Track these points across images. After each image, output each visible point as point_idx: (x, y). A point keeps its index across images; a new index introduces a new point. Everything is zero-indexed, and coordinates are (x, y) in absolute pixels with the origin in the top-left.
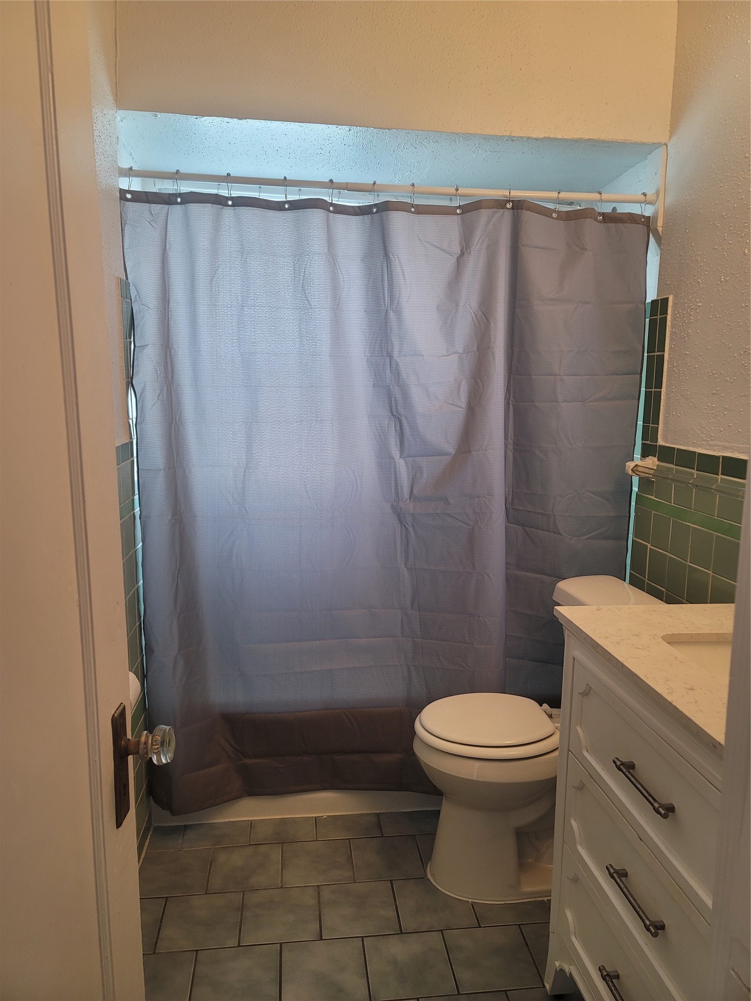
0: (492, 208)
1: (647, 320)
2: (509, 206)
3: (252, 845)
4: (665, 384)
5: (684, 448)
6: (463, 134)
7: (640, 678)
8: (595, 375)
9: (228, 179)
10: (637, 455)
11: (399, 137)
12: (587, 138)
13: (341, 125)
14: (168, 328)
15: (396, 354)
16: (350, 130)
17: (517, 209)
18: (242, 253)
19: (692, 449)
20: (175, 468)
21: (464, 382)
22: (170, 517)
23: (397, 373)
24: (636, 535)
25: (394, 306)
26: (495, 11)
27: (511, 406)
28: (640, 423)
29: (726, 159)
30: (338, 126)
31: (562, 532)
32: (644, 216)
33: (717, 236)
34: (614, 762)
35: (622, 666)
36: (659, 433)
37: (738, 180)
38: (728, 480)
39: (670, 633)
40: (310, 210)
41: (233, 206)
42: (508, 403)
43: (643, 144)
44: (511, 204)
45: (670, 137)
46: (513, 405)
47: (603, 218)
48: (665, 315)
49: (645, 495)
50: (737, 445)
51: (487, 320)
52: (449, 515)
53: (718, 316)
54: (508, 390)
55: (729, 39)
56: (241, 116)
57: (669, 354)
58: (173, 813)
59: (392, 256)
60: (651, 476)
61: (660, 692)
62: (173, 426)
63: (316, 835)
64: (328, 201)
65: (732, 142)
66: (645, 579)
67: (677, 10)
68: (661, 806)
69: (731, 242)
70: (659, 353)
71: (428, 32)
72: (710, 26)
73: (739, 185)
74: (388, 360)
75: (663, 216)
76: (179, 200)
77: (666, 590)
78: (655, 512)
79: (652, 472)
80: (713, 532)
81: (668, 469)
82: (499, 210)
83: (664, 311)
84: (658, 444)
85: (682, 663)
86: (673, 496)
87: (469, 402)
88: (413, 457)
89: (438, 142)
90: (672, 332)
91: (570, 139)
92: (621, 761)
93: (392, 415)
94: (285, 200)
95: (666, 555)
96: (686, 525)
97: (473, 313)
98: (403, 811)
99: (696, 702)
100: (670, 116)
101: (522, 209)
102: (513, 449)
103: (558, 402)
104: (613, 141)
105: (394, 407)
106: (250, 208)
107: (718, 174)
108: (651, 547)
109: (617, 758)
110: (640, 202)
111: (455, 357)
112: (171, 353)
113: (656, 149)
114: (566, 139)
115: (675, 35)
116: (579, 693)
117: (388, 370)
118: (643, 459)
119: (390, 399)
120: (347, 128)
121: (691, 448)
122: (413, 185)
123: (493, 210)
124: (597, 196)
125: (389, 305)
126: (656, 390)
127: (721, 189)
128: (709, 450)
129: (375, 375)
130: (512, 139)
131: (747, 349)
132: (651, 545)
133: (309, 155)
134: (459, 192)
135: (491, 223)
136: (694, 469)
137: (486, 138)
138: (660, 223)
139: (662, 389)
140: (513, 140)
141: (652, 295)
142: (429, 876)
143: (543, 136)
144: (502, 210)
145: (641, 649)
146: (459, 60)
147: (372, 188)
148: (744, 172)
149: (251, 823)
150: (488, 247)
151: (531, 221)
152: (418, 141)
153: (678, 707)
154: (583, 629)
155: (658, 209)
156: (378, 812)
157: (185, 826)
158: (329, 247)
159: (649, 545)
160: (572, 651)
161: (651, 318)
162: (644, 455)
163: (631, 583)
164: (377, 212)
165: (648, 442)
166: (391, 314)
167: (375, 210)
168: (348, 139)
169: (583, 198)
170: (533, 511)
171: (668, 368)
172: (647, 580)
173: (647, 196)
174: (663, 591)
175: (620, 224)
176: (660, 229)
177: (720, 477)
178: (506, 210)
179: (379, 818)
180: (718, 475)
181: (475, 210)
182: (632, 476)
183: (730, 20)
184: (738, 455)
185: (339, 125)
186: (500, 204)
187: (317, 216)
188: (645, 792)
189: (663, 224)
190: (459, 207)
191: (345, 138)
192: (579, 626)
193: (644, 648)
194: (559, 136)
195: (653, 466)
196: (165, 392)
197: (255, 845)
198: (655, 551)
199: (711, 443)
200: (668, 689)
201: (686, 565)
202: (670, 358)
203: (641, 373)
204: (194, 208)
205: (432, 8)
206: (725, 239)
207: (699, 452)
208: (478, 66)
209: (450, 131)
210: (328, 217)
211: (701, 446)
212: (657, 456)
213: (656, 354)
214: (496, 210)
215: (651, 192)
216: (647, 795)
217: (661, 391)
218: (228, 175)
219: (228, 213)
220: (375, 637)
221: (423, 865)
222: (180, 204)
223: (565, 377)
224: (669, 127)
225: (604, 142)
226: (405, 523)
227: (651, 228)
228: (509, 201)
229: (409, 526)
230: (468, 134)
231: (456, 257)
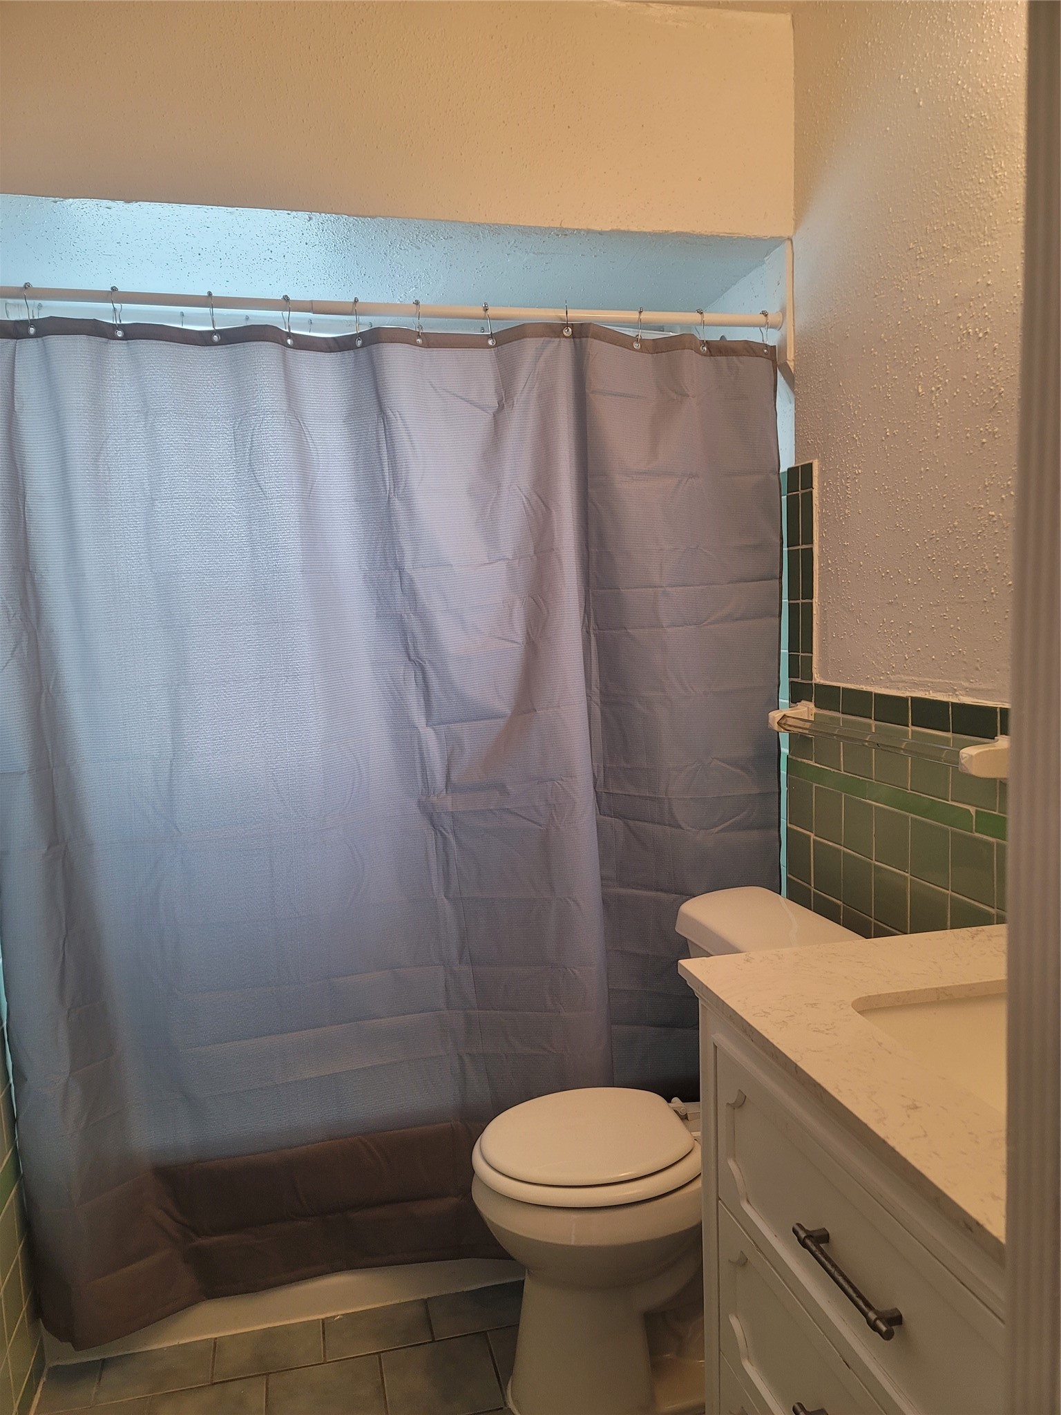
0: (542, 336)
1: (784, 498)
2: (568, 332)
3: (217, 1383)
4: (817, 592)
5: (853, 687)
6: (488, 225)
7: (827, 1092)
8: (713, 584)
9: (113, 295)
10: (784, 700)
11: (390, 232)
12: (674, 231)
13: (296, 211)
14: (26, 538)
15: (408, 565)
16: (310, 219)
17: (580, 338)
18: (146, 414)
19: (865, 688)
20: (49, 767)
21: (518, 603)
22: (44, 850)
23: (412, 595)
24: (791, 820)
25: (400, 491)
26: (523, 39)
27: (592, 635)
28: (785, 651)
29: (881, 255)
30: (289, 212)
31: (683, 825)
32: (766, 346)
33: (875, 369)
34: (795, 1232)
35: (796, 1068)
36: (815, 665)
37: (900, 284)
38: (923, 733)
39: (864, 995)
40: (255, 343)
41: (125, 338)
42: (588, 632)
43: (758, 239)
44: (570, 330)
45: (796, 228)
46: (595, 635)
47: (708, 348)
48: (808, 490)
49: (799, 760)
50: (931, 680)
51: (546, 506)
52: (509, 811)
53: (886, 487)
54: (586, 612)
55: (873, 75)
56: (129, 197)
57: (821, 547)
58: (79, 1346)
59: (391, 413)
60: (807, 732)
61: (865, 1121)
62: (43, 699)
63: (325, 1352)
64: (284, 330)
65: (888, 228)
66: (809, 887)
67: (792, 40)
68: (880, 1317)
69: (896, 377)
70: (805, 547)
71: (423, 69)
72: (842, 59)
73: (902, 291)
74: (396, 574)
75: (794, 345)
76: (32, 330)
77: (843, 903)
78: (818, 785)
79: (807, 725)
80: (908, 814)
81: (832, 718)
82: (553, 339)
83: (808, 483)
84: (814, 682)
85: (890, 1053)
86: (842, 760)
87: (528, 633)
88: (446, 723)
89: (452, 238)
90: (823, 513)
91: (650, 233)
92: (806, 1231)
93: (410, 659)
94: (212, 328)
95: (839, 851)
96: (865, 803)
97: (524, 497)
98: (465, 1290)
99: (925, 1136)
100: (793, 196)
101: (587, 337)
102: (601, 701)
103: (663, 627)
104: (713, 236)
105: (411, 648)
106: (154, 342)
107: (870, 277)
108: (815, 837)
109: (799, 1225)
110: (760, 326)
111: (501, 566)
112: (33, 578)
113: (776, 247)
114: (645, 233)
115: (793, 75)
116: (728, 1103)
117: (398, 591)
118: (793, 705)
119: (405, 635)
120: (305, 215)
121: (863, 686)
122: (417, 303)
123: (543, 339)
124: (697, 317)
125: (392, 489)
126: (804, 601)
127: (875, 299)
128: (890, 689)
129: (379, 599)
130: (563, 232)
131: (933, 535)
132: (816, 836)
133: (253, 262)
134: (489, 312)
135: (542, 359)
136: (871, 718)
137: (526, 231)
138: (790, 355)
139: (814, 600)
140: (566, 235)
141: (787, 461)
142: (511, 1405)
143: (610, 228)
144: (558, 339)
145: (823, 1032)
146: (474, 113)
147: (354, 309)
148: (908, 271)
149: (215, 1343)
150: (540, 396)
151: (600, 353)
152: (420, 237)
153: (898, 1149)
154: (726, 1001)
155: (786, 335)
156: (426, 1297)
157: (104, 1360)
158: (289, 400)
159: (812, 836)
160: (712, 1034)
161: (790, 494)
162: (795, 699)
163: (791, 897)
164: (362, 346)
165: (799, 680)
166: (397, 503)
167: (359, 343)
168: (310, 234)
169: (678, 319)
170: (637, 794)
171: (820, 567)
172: (813, 889)
173: (768, 316)
174: (839, 906)
175: (734, 357)
176: (791, 364)
177: (911, 728)
178: (563, 339)
179: (427, 1308)
180: (908, 726)
181: (516, 340)
182: (778, 733)
183: (871, 48)
184: (934, 695)
185: (292, 210)
186: (553, 330)
187: (266, 353)
188: (850, 1291)
189: (795, 357)
190: (492, 336)
191: (305, 232)
192: (720, 996)
193: (827, 1030)
194: (635, 229)
195: (808, 716)
196: (24, 644)
197: (221, 1382)
198: (821, 843)
199: (892, 677)
200: (876, 1111)
201: (871, 864)
202: (821, 552)
203: (781, 578)
204: (55, 341)
205: (427, 33)
206: (888, 373)
207: (876, 692)
208: (504, 122)
209: (468, 221)
210: (284, 354)
211: (878, 683)
212: (813, 700)
213: (800, 547)
214: (547, 339)
215: (773, 313)
216: (854, 1295)
217: (812, 603)
218: (114, 289)
219: (118, 349)
220: (404, 1014)
221: (501, 1388)
222: (35, 336)
223: (669, 589)
224: (793, 213)
225: (700, 236)
226: (441, 829)
227: (778, 364)
228: (567, 325)
229: (448, 833)
230: (497, 224)
231: (491, 412)
